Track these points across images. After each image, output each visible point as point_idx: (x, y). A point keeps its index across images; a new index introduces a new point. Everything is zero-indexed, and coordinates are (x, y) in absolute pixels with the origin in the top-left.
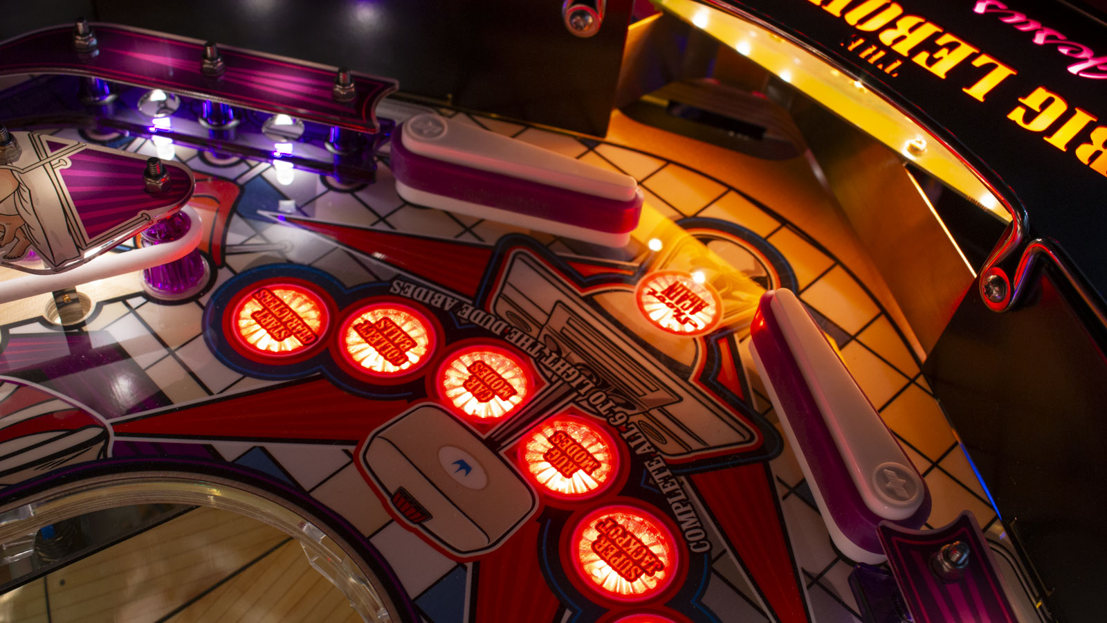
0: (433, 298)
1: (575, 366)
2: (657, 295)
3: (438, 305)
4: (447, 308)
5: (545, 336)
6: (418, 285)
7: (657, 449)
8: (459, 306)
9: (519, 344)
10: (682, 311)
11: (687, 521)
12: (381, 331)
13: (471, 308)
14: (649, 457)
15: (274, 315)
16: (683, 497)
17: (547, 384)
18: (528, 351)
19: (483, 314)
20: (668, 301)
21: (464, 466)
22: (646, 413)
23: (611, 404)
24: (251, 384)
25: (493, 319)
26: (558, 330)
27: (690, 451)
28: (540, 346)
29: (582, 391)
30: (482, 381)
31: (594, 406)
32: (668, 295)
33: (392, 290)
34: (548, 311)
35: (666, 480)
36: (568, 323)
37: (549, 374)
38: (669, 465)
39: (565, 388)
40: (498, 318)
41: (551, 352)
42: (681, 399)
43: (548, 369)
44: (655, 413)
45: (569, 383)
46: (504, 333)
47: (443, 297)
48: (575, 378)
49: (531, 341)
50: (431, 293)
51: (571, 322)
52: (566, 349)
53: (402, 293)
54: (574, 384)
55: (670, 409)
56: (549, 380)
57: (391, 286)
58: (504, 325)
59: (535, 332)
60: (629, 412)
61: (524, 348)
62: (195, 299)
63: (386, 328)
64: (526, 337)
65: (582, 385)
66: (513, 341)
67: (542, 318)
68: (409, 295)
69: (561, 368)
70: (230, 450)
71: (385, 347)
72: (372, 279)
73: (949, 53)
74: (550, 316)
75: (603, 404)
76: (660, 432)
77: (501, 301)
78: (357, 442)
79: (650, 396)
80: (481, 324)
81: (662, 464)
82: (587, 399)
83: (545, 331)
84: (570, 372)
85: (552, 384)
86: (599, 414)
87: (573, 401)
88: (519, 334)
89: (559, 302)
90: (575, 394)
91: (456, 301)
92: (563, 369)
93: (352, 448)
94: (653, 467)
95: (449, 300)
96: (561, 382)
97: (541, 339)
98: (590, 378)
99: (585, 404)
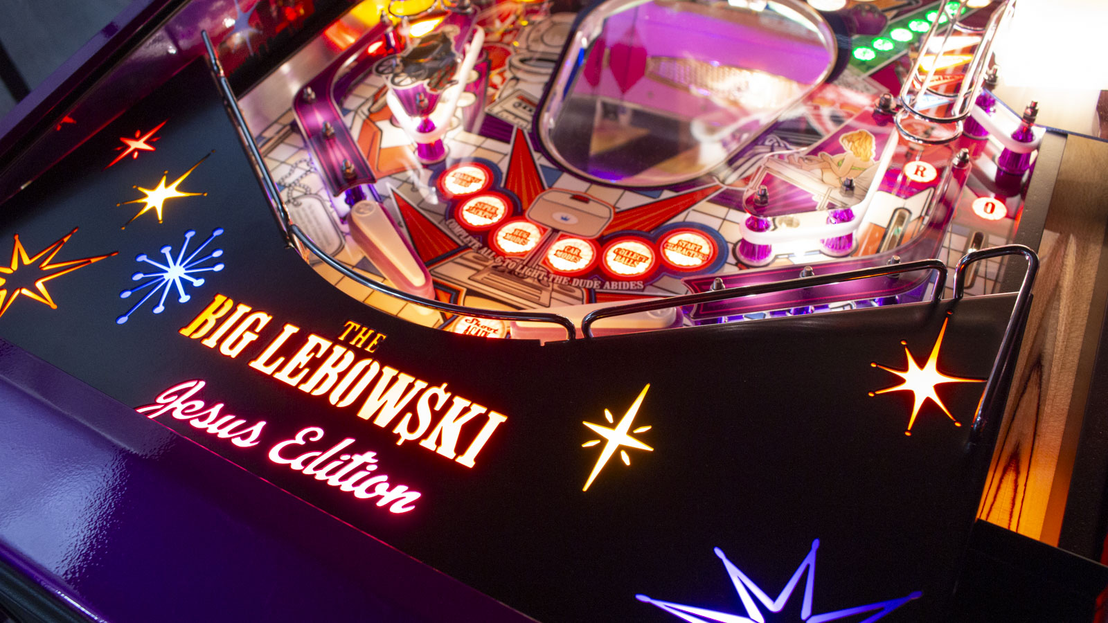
0: (618, 285)
1: (528, 277)
2: (493, 331)
3: (613, 283)
4: (608, 283)
5: (549, 286)
6: (629, 290)
7: (477, 253)
8: (602, 286)
9: (562, 277)
10: (476, 326)
11: (458, 229)
12: (634, 261)
13: (595, 287)
14: (480, 248)
15: (692, 250)
16: (461, 238)
17: (540, 263)
18: (555, 276)
19: (587, 286)
20: (486, 330)
21: (565, 219)
22: (486, 266)
23: (505, 265)
24: (679, 218)
25: (580, 285)
26: (543, 292)
27: (461, 257)
28: (551, 280)
29: (521, 266)
30: (572, 255)
31: (513, 261)
32: (486, 333)
33: (642, 282)
34: (552, 300)
35: (470, 242)
36: (540, 297)
37: (541, 268)
38: (470, 248)
39: (530, 264)
40: (578, 287)
41: (543, 279)
42: (469, 279)
43: (542, 271)
44: (480, 268)
45: (529, 267)
46: (571, 281)
47: (612, 288)
48: (527, 271)
49: (556, 281)
50: (620, 288)
51: (538, 298)
52: (536, 283)
53: (635, 282)
54: (526, 268)
55: (473, 272)
56: (539, 266)
57: (643, 284)
58: (573, 284)
59: (556, 287)
60: (495, 264)
61: (558, 277)
62: (735, 245)
63: (633, 263)
64: (559, 282)
65: (522, 268)
66: (565, 278)
67: (554, 295)
68: (631, 283)
69: (535, 273)
70: (667, 194)
71: (628, 254)
72: (655, 284)
73: (300, 364)
74: (551, 298)
75: (508, 264)
76: (477, 260)
77: (580, 296)
78: (616, 214)
79: (485, 275)
80: (585, 281)
81: (473, 247)
82: (517, 263)
83: (550, 288)
84: (530, 273)
85: (537, 264)
86: (510, 259)
87: (524, 260)
88: (563, 283)
89: (549, 307)
90: (525, 263)
91: (605, 288)
92: (534, 273)
93: (617, 210)
94: (478, 244)
95: (609, 287)
96: (534, 266)
97: (551, 284)
98: (519, 273)
99: (518, 261)
